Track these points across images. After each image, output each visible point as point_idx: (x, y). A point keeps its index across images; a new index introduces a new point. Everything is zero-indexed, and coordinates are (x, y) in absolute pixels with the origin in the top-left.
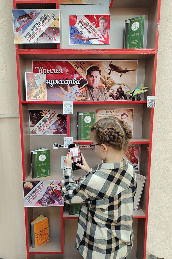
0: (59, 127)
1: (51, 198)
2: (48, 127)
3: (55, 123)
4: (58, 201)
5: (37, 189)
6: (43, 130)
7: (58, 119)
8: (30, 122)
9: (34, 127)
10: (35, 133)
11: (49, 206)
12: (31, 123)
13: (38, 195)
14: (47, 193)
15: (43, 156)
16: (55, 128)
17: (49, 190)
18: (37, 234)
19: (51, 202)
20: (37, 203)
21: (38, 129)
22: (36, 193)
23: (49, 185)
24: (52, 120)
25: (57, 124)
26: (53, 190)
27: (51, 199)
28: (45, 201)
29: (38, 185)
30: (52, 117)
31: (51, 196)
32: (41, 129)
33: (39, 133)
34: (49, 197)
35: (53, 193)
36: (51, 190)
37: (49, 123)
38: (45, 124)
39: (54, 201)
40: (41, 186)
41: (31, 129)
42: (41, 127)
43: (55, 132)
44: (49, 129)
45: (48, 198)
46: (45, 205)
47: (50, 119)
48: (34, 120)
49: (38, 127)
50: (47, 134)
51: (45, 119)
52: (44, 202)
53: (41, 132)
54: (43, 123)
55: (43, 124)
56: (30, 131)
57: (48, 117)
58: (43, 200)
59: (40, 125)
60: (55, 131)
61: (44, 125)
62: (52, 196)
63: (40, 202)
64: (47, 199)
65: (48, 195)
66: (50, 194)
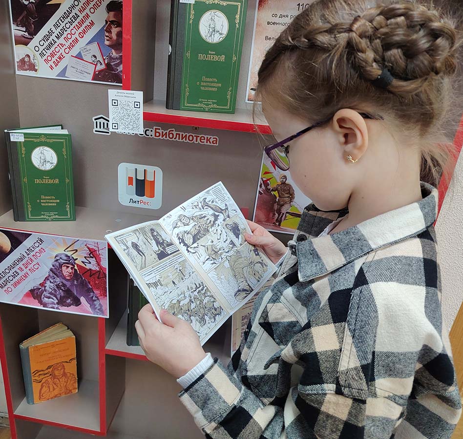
0: (114, 54)
1: (68, 289)
2: (75, 51)
3: (98, 38)
4: (91, 301)
5: (25, 255)
6: (60, 58)
7: (112, 22)
8: (13, 27)
9: (26, 44)
10: (32, 67)
11: (64, 310)
12: (16, 31)
13: (29, 272)
14: (56, 271)
15: (45, 152)
16: (100, 58)
17: (61, 266)
18: (40, 373)
19: (69, 301)
20: (27, 295)
21: (42, 55)
22: (23, 267)
23: (61, 251)
24: (87, 23)
25: (107, 43)
26: (76, 267)
27: (68, 293)
28: (51, 293)
29: (27, 243)
30: (87, 11)
31: (68, 284)
32: (52, 55)
33: (45, 71)
34: (64, 285)
35: (75, 275)
36: (68, 267)
37: (77, 35)
38: (66, 39)
39: (79, 300)
40: (37, 250)
41: (20, 52)
42: (53, 49)
43: (100, 71)
44: (79, 57)
45: (58, 286)
46: (51, 305)
47: (81, 16)
48: (27, 17)
49: (41, 48)
50: (71, 75)
51: (66, 16)
52: (49, 298)
53: (51, 67)
54: (57, 32)
55: (58, 38)
56: (17, 60)
57: (76, 11)
58: (45, 290)
59: (46, 38)
60: (99, 67)
61: (62, 40)
62: (72, 285)
63: (35, 293)
64: (55, 291)
65: (58, 280)
66: (64, 278)
